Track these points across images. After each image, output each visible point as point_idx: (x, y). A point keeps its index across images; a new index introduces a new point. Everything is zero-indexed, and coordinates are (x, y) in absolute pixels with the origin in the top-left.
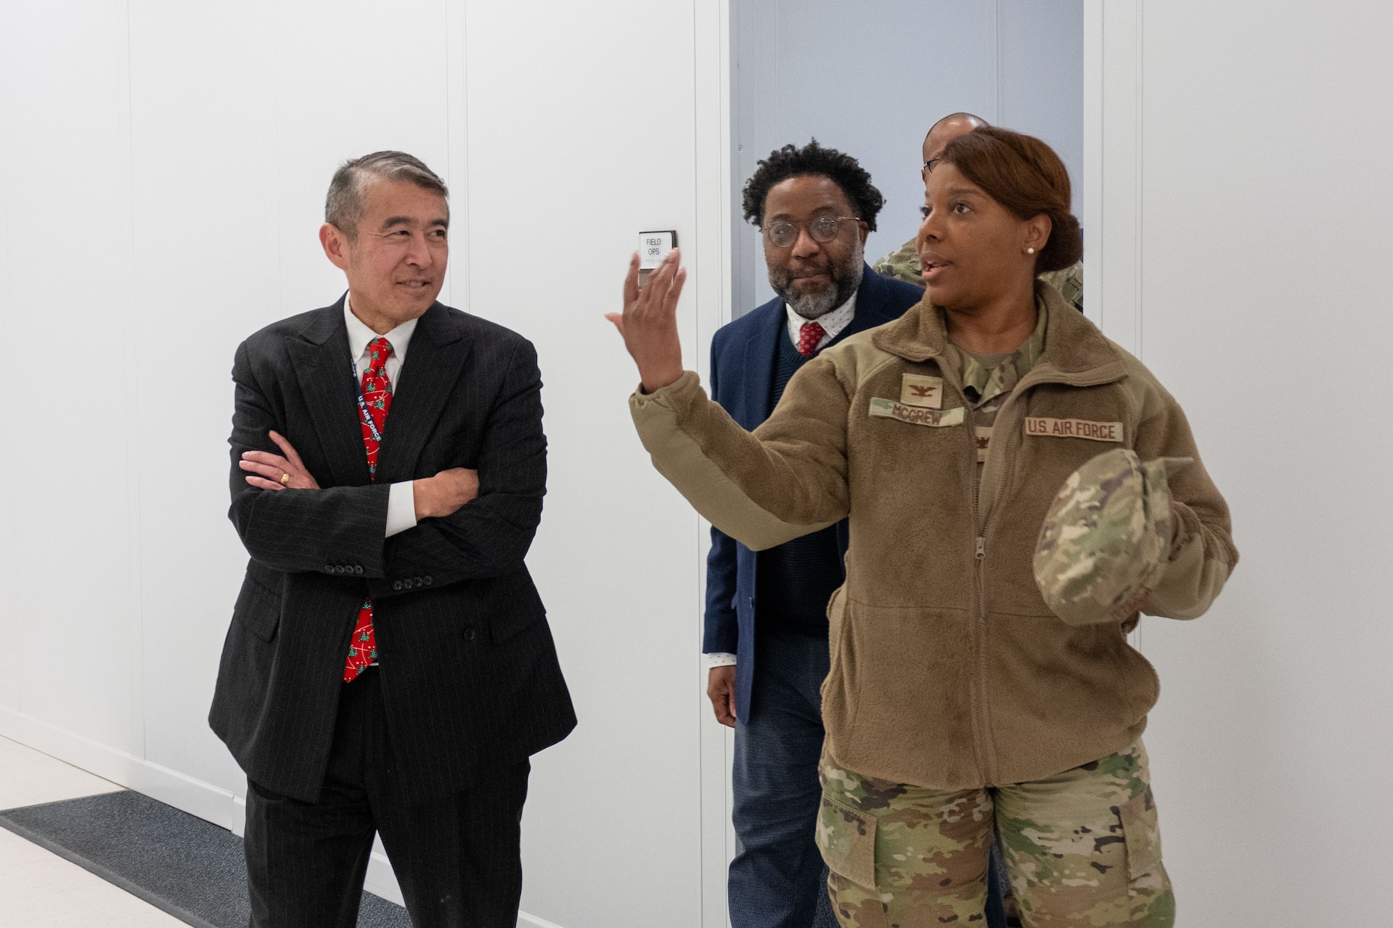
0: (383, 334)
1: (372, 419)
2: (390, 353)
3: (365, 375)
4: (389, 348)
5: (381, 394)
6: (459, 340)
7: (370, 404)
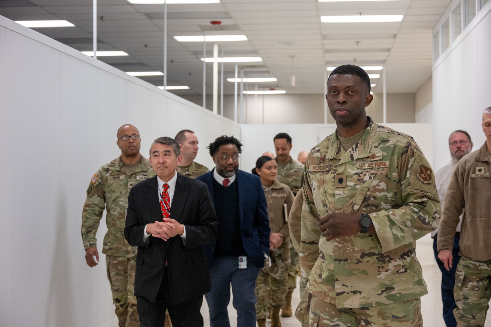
0: (167, 182)
1: (165, 203)
2: (168, 187)
3: (163, 193)
4: (168, 186)
5: (166, 197)
6: (187, 184)
7: (164, 200)
